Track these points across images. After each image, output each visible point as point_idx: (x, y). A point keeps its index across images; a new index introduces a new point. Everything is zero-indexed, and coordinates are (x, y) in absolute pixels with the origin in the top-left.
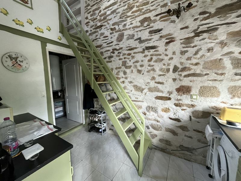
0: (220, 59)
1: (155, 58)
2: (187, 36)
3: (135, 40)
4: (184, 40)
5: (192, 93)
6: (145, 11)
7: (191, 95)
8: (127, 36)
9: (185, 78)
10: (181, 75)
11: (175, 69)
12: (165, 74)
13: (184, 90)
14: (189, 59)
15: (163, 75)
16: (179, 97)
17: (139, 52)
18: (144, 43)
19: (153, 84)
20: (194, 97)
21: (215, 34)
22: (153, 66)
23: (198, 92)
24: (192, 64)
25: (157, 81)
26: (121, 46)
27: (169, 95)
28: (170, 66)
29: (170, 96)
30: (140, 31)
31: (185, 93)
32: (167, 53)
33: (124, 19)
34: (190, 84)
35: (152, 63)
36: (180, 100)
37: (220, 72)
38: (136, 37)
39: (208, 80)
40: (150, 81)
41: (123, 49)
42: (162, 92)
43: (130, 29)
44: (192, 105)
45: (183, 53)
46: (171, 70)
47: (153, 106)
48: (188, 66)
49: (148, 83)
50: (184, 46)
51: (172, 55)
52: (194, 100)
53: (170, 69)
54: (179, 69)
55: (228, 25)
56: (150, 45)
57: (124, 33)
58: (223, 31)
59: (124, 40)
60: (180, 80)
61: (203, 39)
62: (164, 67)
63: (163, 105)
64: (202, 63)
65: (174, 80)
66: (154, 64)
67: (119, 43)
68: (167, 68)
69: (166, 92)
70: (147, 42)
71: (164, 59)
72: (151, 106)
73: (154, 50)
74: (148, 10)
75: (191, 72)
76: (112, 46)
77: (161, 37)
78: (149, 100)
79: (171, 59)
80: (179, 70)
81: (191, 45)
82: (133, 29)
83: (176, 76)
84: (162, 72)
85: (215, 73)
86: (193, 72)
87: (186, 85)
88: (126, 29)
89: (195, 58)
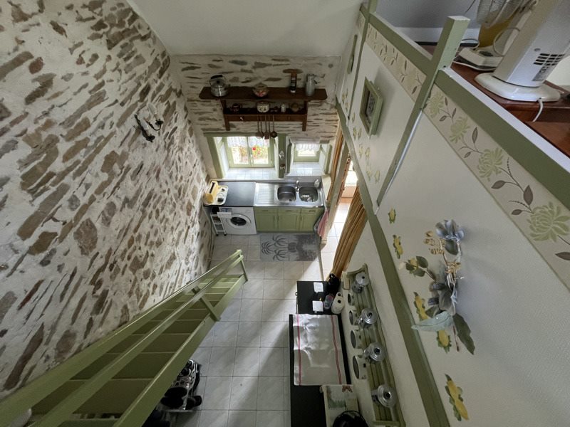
3: (121, 210)
5: (192, 205)
6: (96, 142)
8: (101, 218)
16: (191, 217)
18: (137, 202)
23: (193, 199)
26: (104, 251)
27: (187, 225)
30: (118, 186)
31: (191, 210)
33: (53, 189)
34: (188, 199)
38: (118, 204)
39: (190, 185)
42: (183, 230)
43: (92, 200)
47: (187, 252)
52: (195, 208)
56: (145, 196)
57: (89, 220)
59: (100, 234)
67: (95, 251)
70: (139, 197)
72: (186, 256)
76: (81, 278)
82: (102, 195)
87: (188, 203)
88: (86, 207)
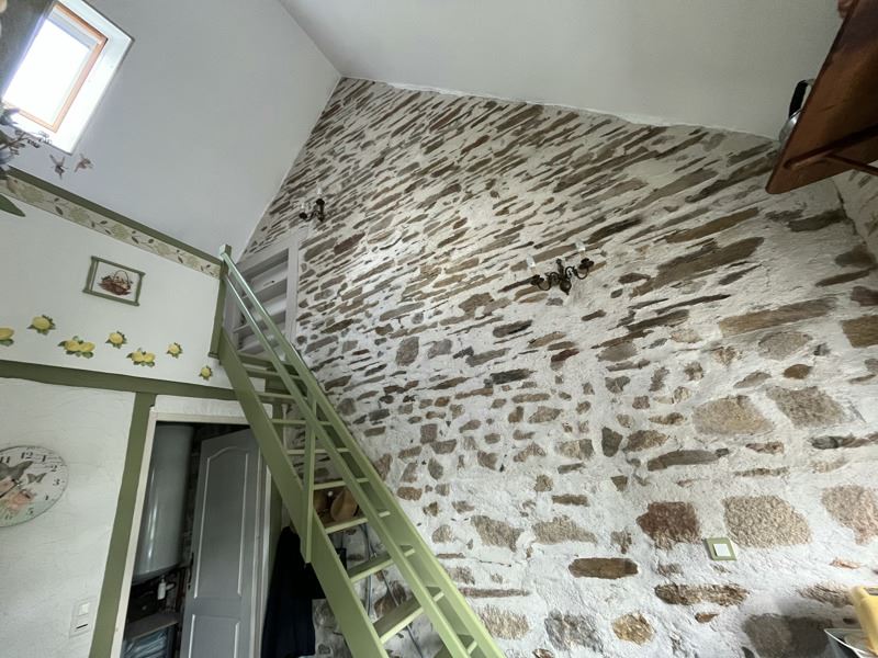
0: (739, 398)
1: (529, 408)
2: (609, 337)
3: (455, 357)
4: (603, 348)
5: (704, 534)
6: (472, 280)
7: (705, 541)
8: (430, 346)
9: (656, 474)
10: (635, 462)
11: (611, 443)
12: (579, 462)
13: (670, 522)
14: (641, 403)
15: (576, 467)
16: (665, 558)
17: (473, 393)
18: (485, 365)
19: (547, 509)
20: (722, 549)
21: (685, 326)
22: (530, 435)
23: (723, 525)
24: (659, 420)
25: (561, 493)
26: (412, 377)
27: (624, 551)
28: (588, 430)
29: (626, 556)
30: (468, 330)
31: (679, 535)
32: (566, 388)
33: (414, 302)
34: (682, 495)
35: (525, 426)
36: (672, 569)
37: (761, 440)
38: (456, 349)
39: (737, 474)
40: (532, 495)
41: (420, 386)
42: (590, 537)
43: (434, 325)
44: (727, 588)
45: (616, 386)
46: (597, 446)
47: (574, 613)
48: (646, 427)
49: (527, 504)
50: (610, 364)
51: (584, 396)
52: (724, 564)
53: (593, 444)
54: (623, 440)
55: (710, 303)
56: (507, 367)
57: (418, 338)
58: (704, 319)
59: (420, 359)
60: (643, 483)
61: (660, 342)
62: (568, 437)
63: (614, 602)
64: (689, 414)
65: (620, 482)
66: (533, 430)
67: (404, 368)
68: (581, 442)
69: (608, 539)
70: (493, 361)
71: (562, 410)
72: (563, 613)
73: (521, 383)
74: (478, 277)
75: (667, 448)
76: (383, 377)
77: (533, 342)
78: (551, 583)
79: (584, 407)
80: (624, 442)
81: (630, 359)
82: (444, 327)
83: (618, 464)
84: (566, 454)
85: (748, 446)
86: (675, 449)
87: (669, 500)
88: (424, 328)
89: (661, 400)
